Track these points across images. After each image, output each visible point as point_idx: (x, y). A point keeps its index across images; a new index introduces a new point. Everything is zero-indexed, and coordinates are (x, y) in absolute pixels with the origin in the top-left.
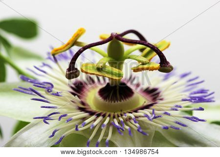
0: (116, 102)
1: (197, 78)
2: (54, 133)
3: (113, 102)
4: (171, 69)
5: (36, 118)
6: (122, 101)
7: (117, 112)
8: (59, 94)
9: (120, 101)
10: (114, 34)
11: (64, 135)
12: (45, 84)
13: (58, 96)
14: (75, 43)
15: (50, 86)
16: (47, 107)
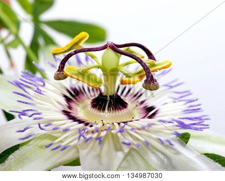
2: (25, 130)
8: (42, 93)
10: (110, 43)
15: (42, 84)
16: (24, 102)
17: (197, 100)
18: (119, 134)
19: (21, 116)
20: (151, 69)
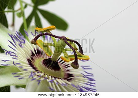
2: (6, 61)
8: (22, 47)
9: (48, 69)
12: (22, 40)
15: (24, 42)
16: (11, 47)
17: (94, 81)
18: (50, 83)
19: (7, 54)
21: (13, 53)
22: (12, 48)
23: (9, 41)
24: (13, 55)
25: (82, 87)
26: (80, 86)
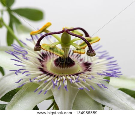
0: (62, 68)
1: (115, 61)
2: (20, 81)
3: (60, 68)
4: (94, 54)
5: (11, 70)
6: (65, 68)
7: (61, 74)
8: (28, 59)
9: (64, 68)
10: (66, 29)
11: (25, 83)
12: (23, 51)
13: (27, 59)
14: (44, 30)
15: (26, 53)
16: (18, 65)
18: (76, 83)
19: (17, 73)
20: (90, 43)
21: (22, 69)
22: (20, 66)
23: (12, 59)
24: (24, 73)
25: (107, 70)
26: (104, 70)
